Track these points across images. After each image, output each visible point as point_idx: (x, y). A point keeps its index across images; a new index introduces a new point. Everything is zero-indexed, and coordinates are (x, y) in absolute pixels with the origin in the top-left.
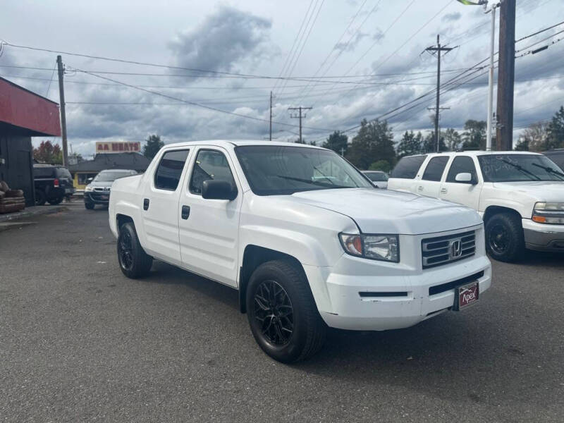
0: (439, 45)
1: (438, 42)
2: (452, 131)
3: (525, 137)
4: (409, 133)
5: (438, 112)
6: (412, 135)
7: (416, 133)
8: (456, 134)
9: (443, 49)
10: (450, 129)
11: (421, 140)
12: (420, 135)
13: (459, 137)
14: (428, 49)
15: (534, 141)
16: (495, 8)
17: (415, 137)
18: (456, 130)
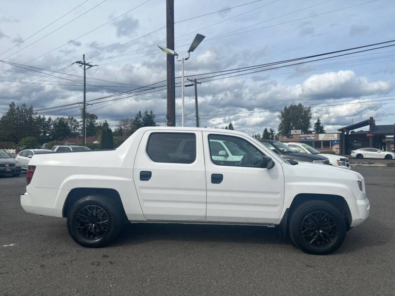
0: (85, 62)
1: (84, 59)
2: (72, 118)
3: (119, 126)
4: (42, 116)
5: (85, 106)
6: (44, 119)
7: (47, 117)
8: (75, 121)
9: (87, 64)
10: (71, 117)
11: (51, 123)
12: (50, 119)
13: (78, 123)
14: (77, 62)
15: (124, 129)
16: (184, 60)
17: (46, 120)
18: (75, 118)
